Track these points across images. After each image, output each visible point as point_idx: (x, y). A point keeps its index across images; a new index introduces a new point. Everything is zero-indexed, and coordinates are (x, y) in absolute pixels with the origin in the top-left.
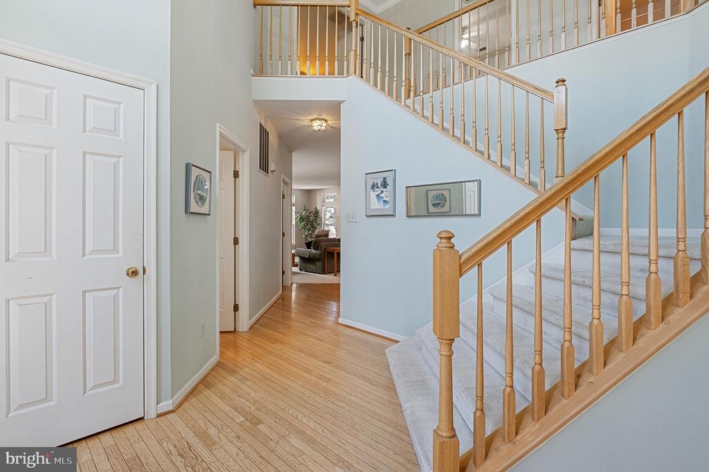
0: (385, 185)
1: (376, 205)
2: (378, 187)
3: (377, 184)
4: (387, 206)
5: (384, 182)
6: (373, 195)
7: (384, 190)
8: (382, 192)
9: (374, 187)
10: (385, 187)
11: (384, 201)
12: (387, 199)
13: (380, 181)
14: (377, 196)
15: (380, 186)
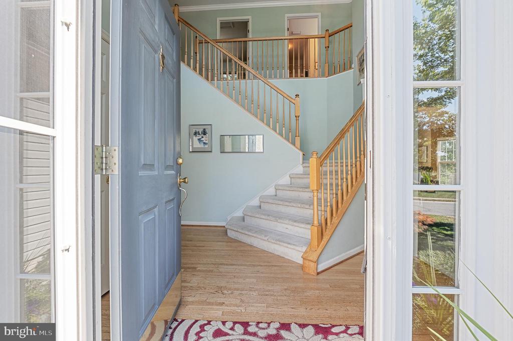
0: (204, 133)
1: (197, 145)
2: (199, 134)
3: (198, 132)
4: (206, 146)
5: (204, 131)
6: (195, 139)
7: (204, 136)
8: (203, 137)
9: (195, 134)
10: (205, 134)
11: (204, 143)
12: (207, 142)
13: (201, 131)
14: (199, 139)
15: (201, 133)
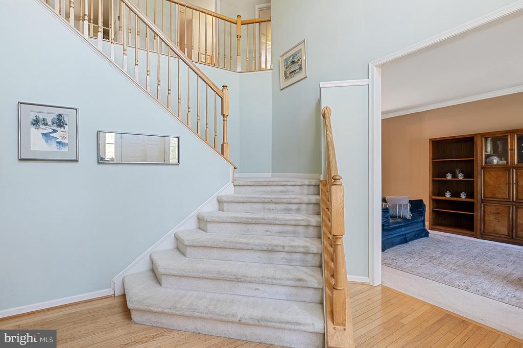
0: (60, 122)
1: (41, 146)
2: (46, 124)
3: (44, 120)
5: (59, 120)
6: (36, 132)
7: (58, 129)
8: (55, 131)
9: (36, 122)
10: (60, 126)
11: (59, 143)
12: (66, 141)
13: (50, 118)
14: (45, 135)
15: (50, 123)
